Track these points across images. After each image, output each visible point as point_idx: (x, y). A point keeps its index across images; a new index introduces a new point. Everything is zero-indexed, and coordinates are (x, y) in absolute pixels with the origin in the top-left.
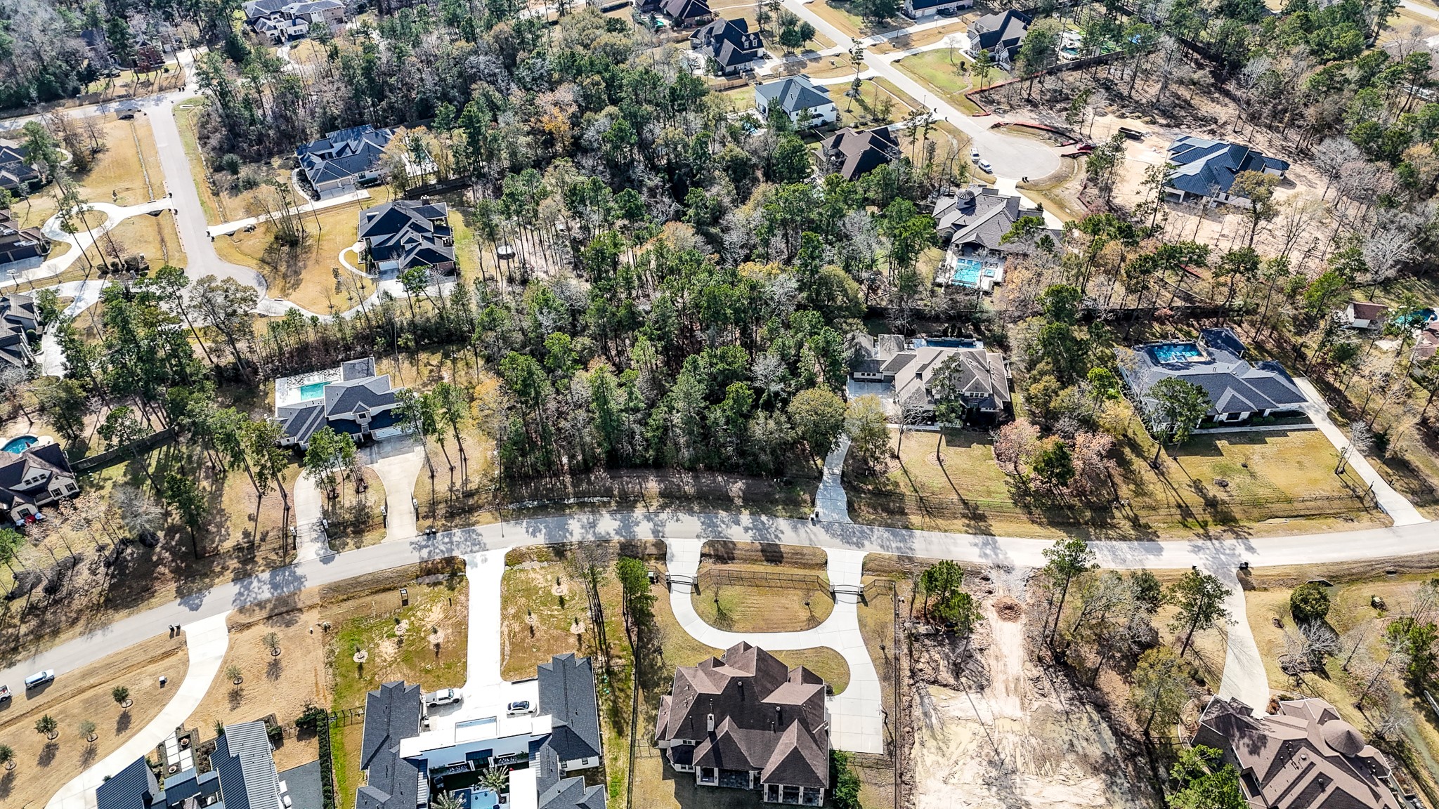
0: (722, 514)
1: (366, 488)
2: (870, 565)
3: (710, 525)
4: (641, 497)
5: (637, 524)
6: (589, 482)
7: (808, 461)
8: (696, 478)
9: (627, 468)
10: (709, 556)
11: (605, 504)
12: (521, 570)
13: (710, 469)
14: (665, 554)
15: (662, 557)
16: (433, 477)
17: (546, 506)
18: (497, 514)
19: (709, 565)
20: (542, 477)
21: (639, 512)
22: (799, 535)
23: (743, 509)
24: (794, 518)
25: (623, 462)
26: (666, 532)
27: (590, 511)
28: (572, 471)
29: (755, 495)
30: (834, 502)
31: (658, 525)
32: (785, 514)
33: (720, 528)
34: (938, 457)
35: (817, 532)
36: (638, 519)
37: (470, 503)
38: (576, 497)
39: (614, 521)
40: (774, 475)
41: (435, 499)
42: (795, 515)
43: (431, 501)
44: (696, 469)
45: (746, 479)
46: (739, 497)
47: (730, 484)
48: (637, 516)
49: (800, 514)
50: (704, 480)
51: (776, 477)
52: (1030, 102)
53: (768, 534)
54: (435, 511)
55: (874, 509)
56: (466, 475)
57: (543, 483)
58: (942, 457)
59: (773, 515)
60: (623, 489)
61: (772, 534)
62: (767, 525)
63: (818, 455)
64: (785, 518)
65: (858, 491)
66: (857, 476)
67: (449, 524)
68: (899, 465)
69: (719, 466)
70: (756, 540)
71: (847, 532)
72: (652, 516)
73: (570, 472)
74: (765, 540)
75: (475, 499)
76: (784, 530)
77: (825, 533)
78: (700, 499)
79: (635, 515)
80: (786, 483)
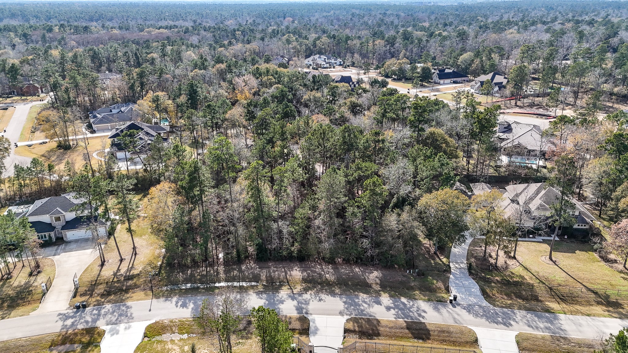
0: (362, 296)
1: (39, 272)
2: (525, 344)
3: (351, 304)
4: (286, 282)
5: (282, 302)
6: (240, 271)
7: (434, 259)
8: (335, 268)
9: (274, 261)
10: (354, 332)
11: (252, 287)
12: (159, 342)
13: (347, 261)
14: (308, 329)
15: (305, 331)
16: (102, 265)
17: (198, 288)
18: (150, 293)
19: (353, 339)
20: (198, 267)
21: (284, 293)
22: (442, 315)
23: (382, 293)
24: (432, 301)
25: (271, 255)
26: (309, 310)
27: (238, 292)
28: (226, 263)
29: (392, 282)
30: (468, 289)
31: (302, 303)
32: (423, 298)
33: (362, 308)
34: (551, 258)
35: (460, 313)
36: (283, 299)
37: (128, 284)
38: (226, 281)
39: (259, 300)
40: (406, 267)
41: (98, 282)
42: (433, 299)
43: (93, 283)
44: (335, 262)
45: (381, 270)
46: (377, 284)
47: (367, 274)
48: (282, 296)
49: (437, 297)
50: (343, 271)
51: (409, 269)
52: (518, 106)
53: (411, 313)
54: (93, 291)
55: (508, 295)
56: (133, 265)
57: (199, 271)
58: (554, 259)
59: (412, 298)
60: (270, 276)
61: (415, 314)
62: (408, 306)
63: (442, 254)
64: (424, 300)
65: (488, 281)
66: (482, 270)
67: (103, 300)
68: (518, 264)
69: (357, 258)
70: (400, 318)
71: (489, 313)
72: (296, 296)
73: (224, 264)
74: (409, 318)
75: (134, 281)
76: (426, 310)
77: (467, 313)
78: (341, 284)
79: (280, 295)
80: (419, 274)
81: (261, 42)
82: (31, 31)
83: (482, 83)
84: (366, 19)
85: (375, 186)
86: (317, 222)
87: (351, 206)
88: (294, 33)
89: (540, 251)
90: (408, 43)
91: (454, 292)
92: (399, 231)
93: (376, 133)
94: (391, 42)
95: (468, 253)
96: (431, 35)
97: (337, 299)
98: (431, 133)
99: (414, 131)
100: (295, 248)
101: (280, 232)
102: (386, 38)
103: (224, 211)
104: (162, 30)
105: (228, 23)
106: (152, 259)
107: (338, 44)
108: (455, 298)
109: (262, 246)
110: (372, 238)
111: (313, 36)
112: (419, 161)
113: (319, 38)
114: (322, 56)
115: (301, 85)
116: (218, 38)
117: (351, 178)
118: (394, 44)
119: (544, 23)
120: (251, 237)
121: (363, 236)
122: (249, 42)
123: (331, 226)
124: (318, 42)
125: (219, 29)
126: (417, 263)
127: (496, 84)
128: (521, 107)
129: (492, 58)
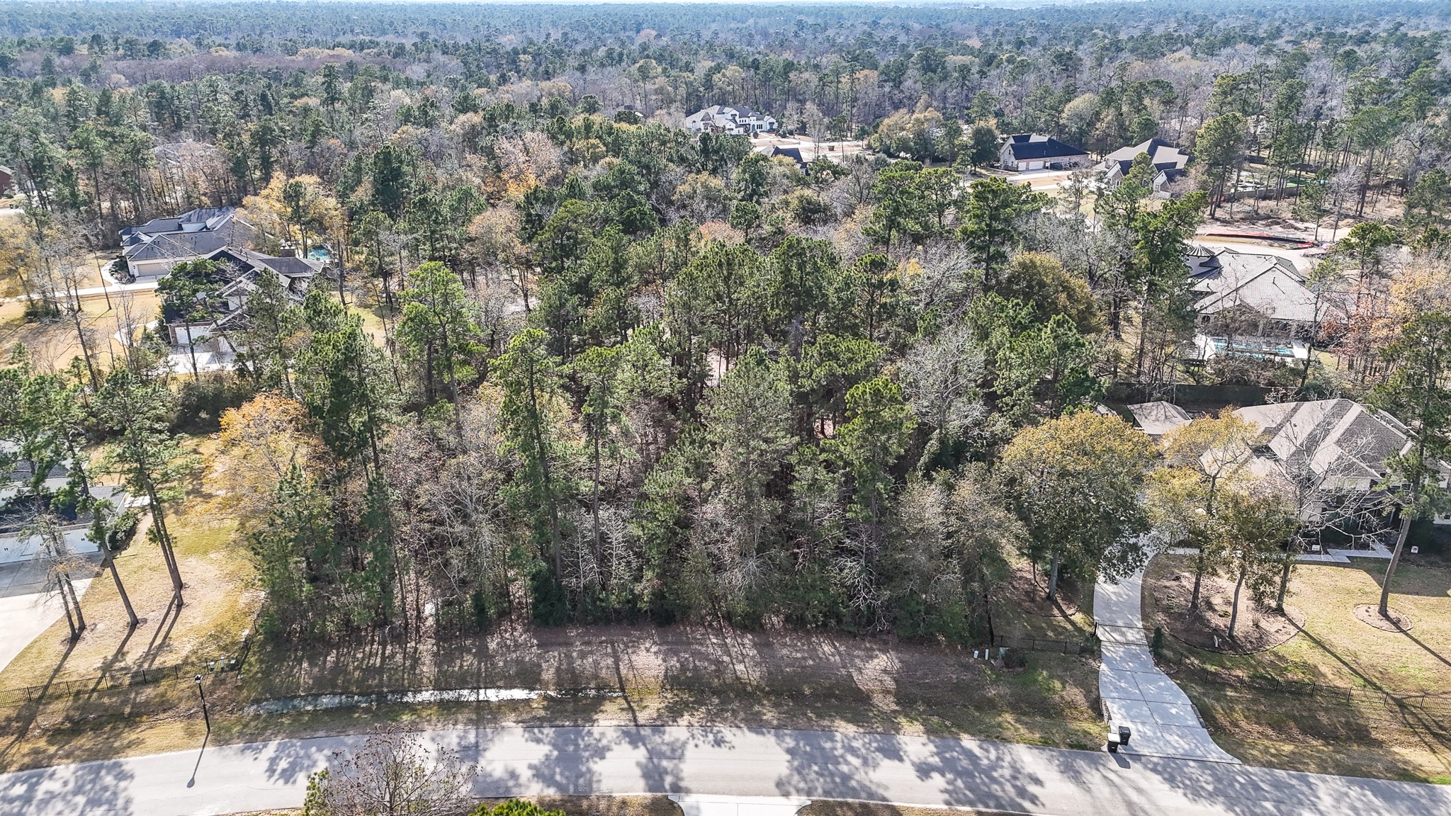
0: (844, 729)
4: (616, 686)
5: (601, 753)
6: (483, 654)
7: (1049, 617)
8: (763, 646)
9: (584, 623)
11: (515, 705)
13: (797, 624)
16: (73, 640)
17: (352, 708)
18: (201, 725)
20: (360, 642)
21: (608, 723)
22: (1089, 790)
23: (902, 720)
24: (1057, 746)
25: (574, 607)
26: (684, 774)
27: (470, 721)
28: (444, 632)
29: (929, 686)
30: (1156, 707)
31: (662, 755)
32: (1028, 735)
33: (845, 768)
34: (1383, 612)
35: (1143, 784)
36: (604, 742)
37: (142, 698)
38: (438, 687)
39: (534, 744)
40: (971, 641)
41: (50, 691)
42: (1057, 738)
43: (35, 696)
44: (762, 626)
45: (896, 649)
46: (886, 692)
47: (858, 661)
48: (603, 734)
49: (1069, 733)
50: (785, 651)
51: (976, 647)
52: (1217, 220)
53: (995, 787)
54: (31, 718)
55: (1278, 726)
56: (165, 637)
57: (360, 656)
58: (1391, 613)
59: (993, 736)
60: (572, 670)
61: (1008, 787)
62: (985, 762)
63: (1069, 601)
64: (1031, 744)
65: (1214, 683)
66: (1193, 649)
67: (52, 749)
68: (1293, 630)
69: (825, 616)
70: (963, 804)
71: (1231, 785)
72: (646, 732)
73: (437, 633)
74: (992, 803)
75: (161, 689)
76: (1041, 776)
77: (1166, 786)
78: (778, 694)
79: (596, 731)
80: (1009, 662)
81: (578, 74)
82: (20, 51)
83: (1125, 166)
84: (831, 32)
85: (879, 402)
86: (713, 510)
87: (809, 463)
88: (660, 59)
89: (1349, 592)
90: (936, 78)
91: (1118, 717)
92: (949, 535)
93: (873, 263)
94: (895, 76)
95: (1143, 598)
96: (990, 61)
97: (770, 739)
98: (1023, 265)
99: (977, 261)
100: (645, 587)
101: (603, 538)
102: (881, 68)
103: (435, 478)
104: (339, 51)
105: (503, 40)
106: (224, 620)
107: (766, 80)
108: (1125, 737)
109: (547, 580)
110: (869, 555)
111: (704, 65)
112: (995, 337)
113: (718, 68)
114: (727, 110)
115: (671, 160)
116: (473, 68)
117: (807, 384)
118: (900, 83)
119: (1253, 41)
120: (516, 554)
121: (841, 550)
122: (548, 76)
123: (750, 520)
124: (716, 77)
125: (480, 50)
126: (1000, 627)
127: (1160, 167)
128: (1225, 222)
129: (1145, 108)
